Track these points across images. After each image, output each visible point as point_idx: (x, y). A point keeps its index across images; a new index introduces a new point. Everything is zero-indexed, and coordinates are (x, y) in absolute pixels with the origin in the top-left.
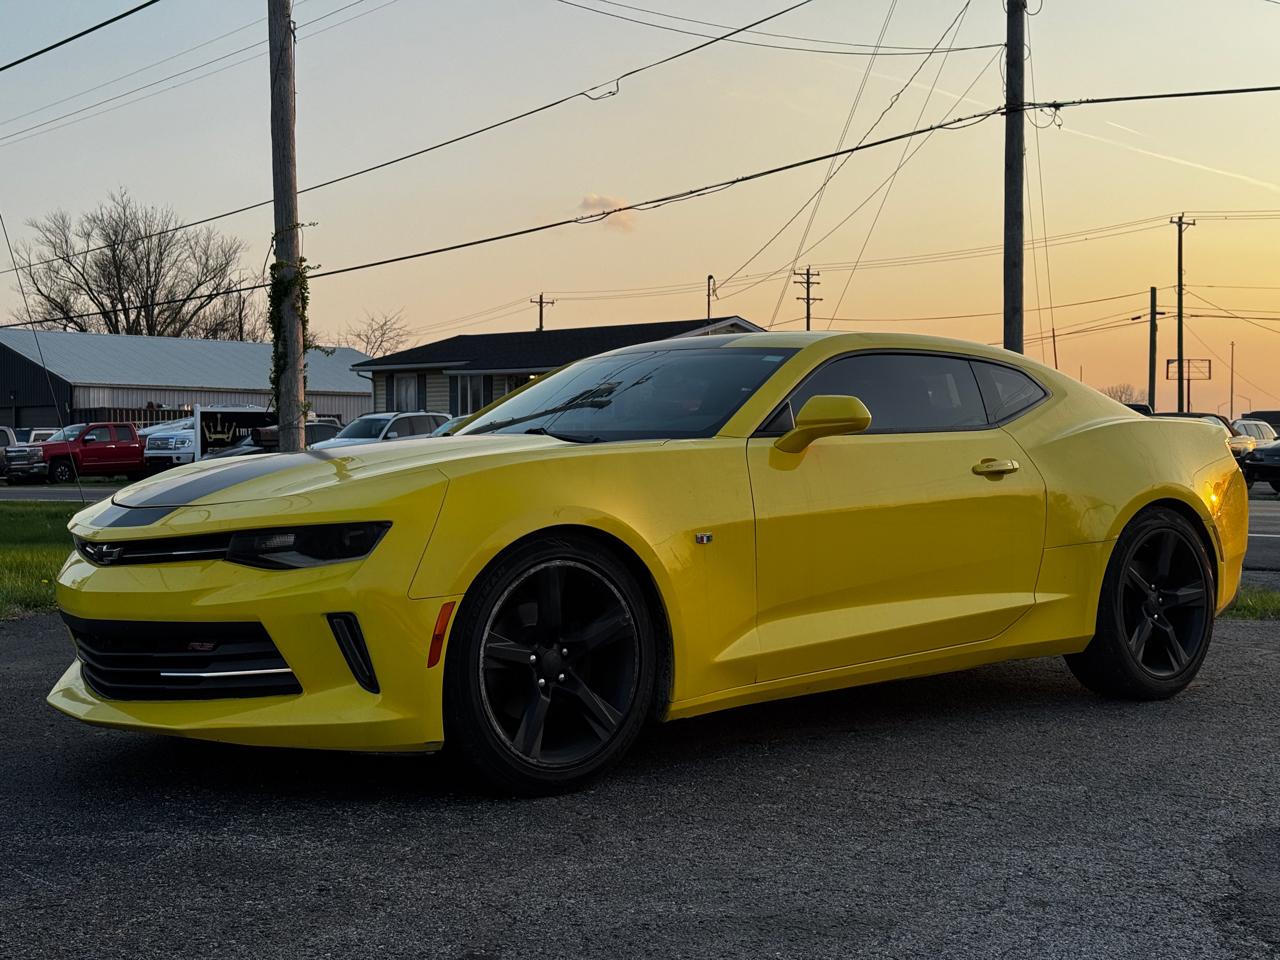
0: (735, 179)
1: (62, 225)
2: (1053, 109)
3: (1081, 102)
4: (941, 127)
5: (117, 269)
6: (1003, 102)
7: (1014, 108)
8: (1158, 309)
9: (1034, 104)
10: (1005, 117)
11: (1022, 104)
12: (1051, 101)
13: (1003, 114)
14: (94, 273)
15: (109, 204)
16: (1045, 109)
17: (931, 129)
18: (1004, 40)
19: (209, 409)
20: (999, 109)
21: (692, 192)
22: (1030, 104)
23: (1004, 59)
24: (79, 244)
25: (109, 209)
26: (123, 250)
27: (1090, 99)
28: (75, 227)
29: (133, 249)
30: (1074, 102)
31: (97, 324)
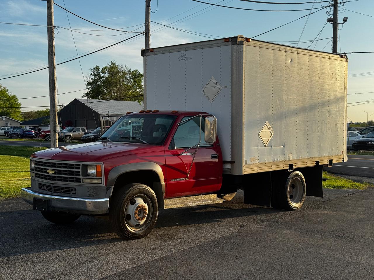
3: (351, 53)
23: (332, 41)
30: (349, 53)
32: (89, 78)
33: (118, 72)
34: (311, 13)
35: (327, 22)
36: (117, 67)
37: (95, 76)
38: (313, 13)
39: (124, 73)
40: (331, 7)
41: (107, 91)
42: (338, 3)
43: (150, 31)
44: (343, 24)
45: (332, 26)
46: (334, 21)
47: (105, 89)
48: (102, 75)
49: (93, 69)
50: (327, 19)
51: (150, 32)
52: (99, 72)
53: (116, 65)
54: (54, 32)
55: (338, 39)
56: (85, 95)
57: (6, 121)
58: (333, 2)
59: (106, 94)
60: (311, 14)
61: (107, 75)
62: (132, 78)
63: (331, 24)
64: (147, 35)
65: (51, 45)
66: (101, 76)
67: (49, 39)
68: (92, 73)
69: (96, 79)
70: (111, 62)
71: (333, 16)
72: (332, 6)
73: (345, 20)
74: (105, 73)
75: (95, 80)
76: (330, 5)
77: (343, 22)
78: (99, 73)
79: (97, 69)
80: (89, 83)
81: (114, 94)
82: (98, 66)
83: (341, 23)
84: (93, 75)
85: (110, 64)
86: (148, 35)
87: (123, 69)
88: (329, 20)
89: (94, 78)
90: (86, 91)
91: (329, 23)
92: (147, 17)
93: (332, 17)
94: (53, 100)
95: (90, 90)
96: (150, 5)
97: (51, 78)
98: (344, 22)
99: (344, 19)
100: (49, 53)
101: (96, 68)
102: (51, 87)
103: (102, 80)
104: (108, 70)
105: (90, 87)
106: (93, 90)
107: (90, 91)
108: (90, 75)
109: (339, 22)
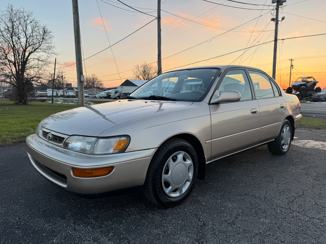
1: (138, 66)
3: (287, 39)
5: (145, 72)
6: (274, 39)
7: (276, 40)
8: (291, 74)
9: (279, 39)
10: (274, 42)
14: (142, 72)
15: (144, 63)
18: (275, 29)
19: (154, 90)
24: (140, 68)
25: (144, 64)
26: (145, 69)
28: (140, 66)
29: (146, 69)
31: (142, 79)
35: (271, 21)
44: (281, 21)
46: (276, 20)
50: (271, 18)
51: (161, 17)
57: (96, 90)
58: (276, 7)
63: (274, 22)
71: (275, 17)
72: (275, 9)
73: (283, 18)
77: (281, 20)
88: (273, 20)
98: (282, 20)
109: (279, 20)
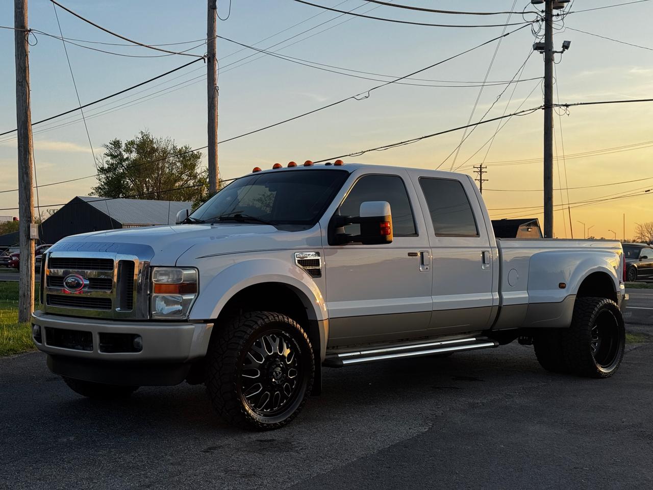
0: (421, 137)
2: (565, 107)
3: (578, 104)
4: (514, 114)
6: (543, 104)
7: (548, 106)
9: (556, 105)
10: (544, 110)
11: (552, 105)
12: (564, 104)
13: (543, 109)
16: (562, 107)
17: (510, 115)
18: (544, 75)
20: (541, 107)
21: (402, 143)
22: (555, 105)
23: (543, 84)
27: (582, 103)
30: (575, 104)
32: (101, 162)
33: (154, 150)
34: (504, 34)
35: (534, 50)
36: (152, 142)
37: (113, 156)
38: (508, 34)
39: (165, 151)
40: (540, 22)
41: (135, 184)
42: (554, 16)
43: (217, 55)
44: (562, 52)
45: (542, 56)
46: (545, 48)
47: (129, 179)
48: (125, 155)
49: (109, 145)
50: (533, 43)
51: (217, 57)
52: (120, 150)
53: (151, 138)
54: (28, 42)
55: (554, 81)
56: (94, 191)
58: (544, 14)
59: (132, 190)
60: (504, 36)
61: (134, 156)
62: (179, 161)
63: (541, 53)
64: (211, 61)
65: (22, 66)
66: (123, 157)
67: (18, 54)
68: (107, 151)
69: (114, 162)
70: (142, 133)
71: (544, 39)
72: (543, 20)
73: (566, 46)
74: (131, 152)
75: (112, 164)
76: (539, 19)
77: (561, 49)
78: (120, 153)
79: (117, 144)
80: (102, 170)
81: (148, 189)
82: (118, 139)
83: (557, 51)
84: (109, 156)
85: (140, 136)
86: (214, 61)
87: (163, 145)
88: (538, 47)
89: (110, 160)
90: (97, 184)
91: (537, 52)
92: (211, 28)
93: (543, 41)
94: (25, 176)
95: (104, 182)
96: (216, 6)
97: (22, 132)
98: (564, 50)
99: (563, 44)
100: (18, 82)
101: (114, 142)
102: (22, 149)
103: (124, 164)
104: (135, 146)
105: (103, 176)
106: (109, 183)
107: (103, 184)
108: (103, 155)
109: (554, 49)
